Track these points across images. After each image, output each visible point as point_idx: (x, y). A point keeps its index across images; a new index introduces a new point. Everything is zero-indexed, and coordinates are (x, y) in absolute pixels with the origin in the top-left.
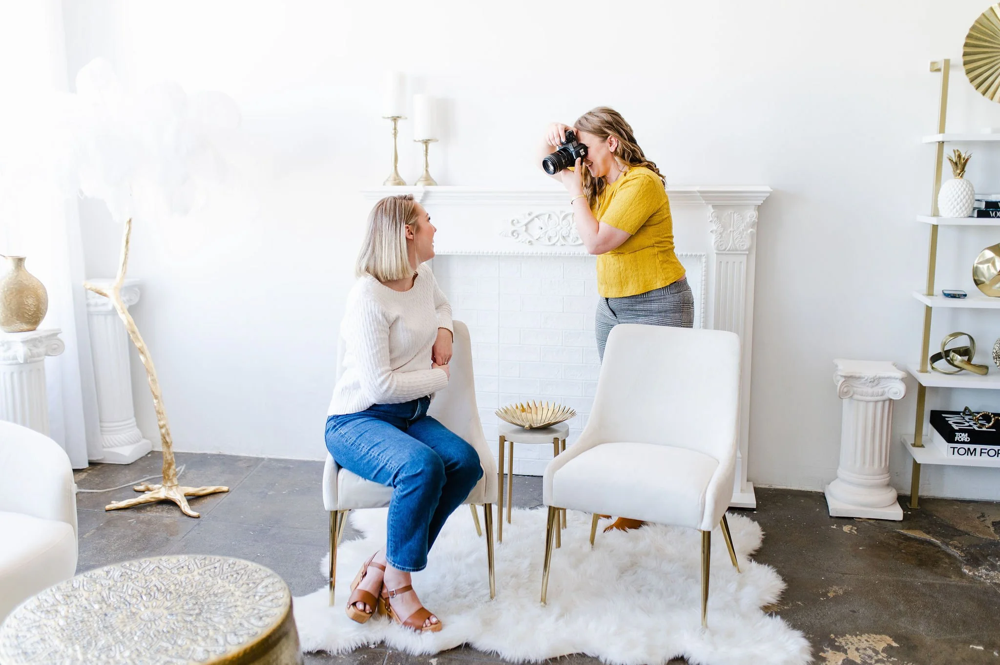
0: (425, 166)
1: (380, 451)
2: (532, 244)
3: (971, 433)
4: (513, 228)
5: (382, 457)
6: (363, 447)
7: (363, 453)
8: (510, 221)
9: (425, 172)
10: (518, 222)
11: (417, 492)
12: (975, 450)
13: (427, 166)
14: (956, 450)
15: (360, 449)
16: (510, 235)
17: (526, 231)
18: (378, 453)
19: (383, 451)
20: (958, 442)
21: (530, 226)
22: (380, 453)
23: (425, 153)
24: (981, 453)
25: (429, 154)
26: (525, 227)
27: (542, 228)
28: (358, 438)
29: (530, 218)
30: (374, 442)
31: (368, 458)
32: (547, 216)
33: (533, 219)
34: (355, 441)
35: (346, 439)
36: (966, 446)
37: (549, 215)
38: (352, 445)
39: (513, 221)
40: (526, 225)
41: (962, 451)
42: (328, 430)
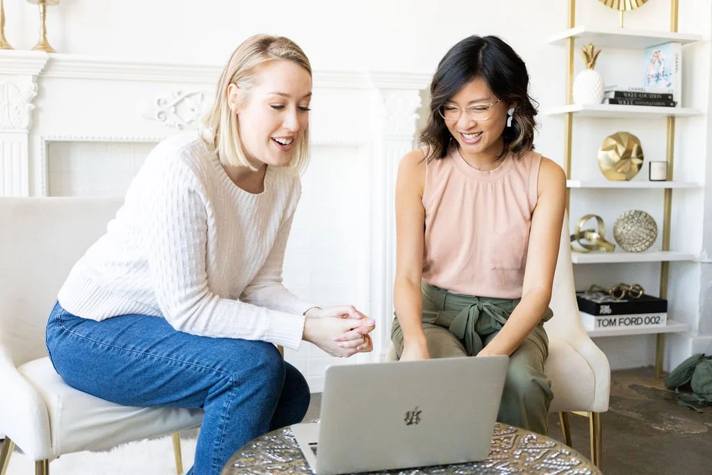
0: (42, 32)
1: (170, 350)
2: (181, 129)
3: (611, 305)
4: (160, 109)
5: (177, 358)
6: (133, 348)
7: (134, 358)
8: (156, 101)
9: (42, 38)
10: (165, 102)
11: (260, 395)
12: (615, 320)
13: (45, 33)
14: (601, 322)
15: (128, 352)
16: (156, 116)
17: (176, 112)
18: (167, 353)
19: (177, 349)
20: (603, 315)
21: (179, 107)
22: (172, 352)
23: (42, 15)
24: (620, 322)
25: (46, 17)
26: (173, 108)
27: (193, 110)
28: (118, 337)
29: (179, 98)
30: (154, 339)
31: (146, 363)
32: (200, 96)
33: (182, 100)
34: (113, 343)
35: (93, 343)
36: (609, 318)
37: (202, 95)
38: (108, 349)
39: (159, 101)
40: (175, 106)
41: (606, 323)
42: (51, 337)
